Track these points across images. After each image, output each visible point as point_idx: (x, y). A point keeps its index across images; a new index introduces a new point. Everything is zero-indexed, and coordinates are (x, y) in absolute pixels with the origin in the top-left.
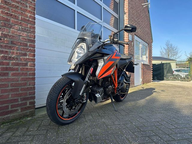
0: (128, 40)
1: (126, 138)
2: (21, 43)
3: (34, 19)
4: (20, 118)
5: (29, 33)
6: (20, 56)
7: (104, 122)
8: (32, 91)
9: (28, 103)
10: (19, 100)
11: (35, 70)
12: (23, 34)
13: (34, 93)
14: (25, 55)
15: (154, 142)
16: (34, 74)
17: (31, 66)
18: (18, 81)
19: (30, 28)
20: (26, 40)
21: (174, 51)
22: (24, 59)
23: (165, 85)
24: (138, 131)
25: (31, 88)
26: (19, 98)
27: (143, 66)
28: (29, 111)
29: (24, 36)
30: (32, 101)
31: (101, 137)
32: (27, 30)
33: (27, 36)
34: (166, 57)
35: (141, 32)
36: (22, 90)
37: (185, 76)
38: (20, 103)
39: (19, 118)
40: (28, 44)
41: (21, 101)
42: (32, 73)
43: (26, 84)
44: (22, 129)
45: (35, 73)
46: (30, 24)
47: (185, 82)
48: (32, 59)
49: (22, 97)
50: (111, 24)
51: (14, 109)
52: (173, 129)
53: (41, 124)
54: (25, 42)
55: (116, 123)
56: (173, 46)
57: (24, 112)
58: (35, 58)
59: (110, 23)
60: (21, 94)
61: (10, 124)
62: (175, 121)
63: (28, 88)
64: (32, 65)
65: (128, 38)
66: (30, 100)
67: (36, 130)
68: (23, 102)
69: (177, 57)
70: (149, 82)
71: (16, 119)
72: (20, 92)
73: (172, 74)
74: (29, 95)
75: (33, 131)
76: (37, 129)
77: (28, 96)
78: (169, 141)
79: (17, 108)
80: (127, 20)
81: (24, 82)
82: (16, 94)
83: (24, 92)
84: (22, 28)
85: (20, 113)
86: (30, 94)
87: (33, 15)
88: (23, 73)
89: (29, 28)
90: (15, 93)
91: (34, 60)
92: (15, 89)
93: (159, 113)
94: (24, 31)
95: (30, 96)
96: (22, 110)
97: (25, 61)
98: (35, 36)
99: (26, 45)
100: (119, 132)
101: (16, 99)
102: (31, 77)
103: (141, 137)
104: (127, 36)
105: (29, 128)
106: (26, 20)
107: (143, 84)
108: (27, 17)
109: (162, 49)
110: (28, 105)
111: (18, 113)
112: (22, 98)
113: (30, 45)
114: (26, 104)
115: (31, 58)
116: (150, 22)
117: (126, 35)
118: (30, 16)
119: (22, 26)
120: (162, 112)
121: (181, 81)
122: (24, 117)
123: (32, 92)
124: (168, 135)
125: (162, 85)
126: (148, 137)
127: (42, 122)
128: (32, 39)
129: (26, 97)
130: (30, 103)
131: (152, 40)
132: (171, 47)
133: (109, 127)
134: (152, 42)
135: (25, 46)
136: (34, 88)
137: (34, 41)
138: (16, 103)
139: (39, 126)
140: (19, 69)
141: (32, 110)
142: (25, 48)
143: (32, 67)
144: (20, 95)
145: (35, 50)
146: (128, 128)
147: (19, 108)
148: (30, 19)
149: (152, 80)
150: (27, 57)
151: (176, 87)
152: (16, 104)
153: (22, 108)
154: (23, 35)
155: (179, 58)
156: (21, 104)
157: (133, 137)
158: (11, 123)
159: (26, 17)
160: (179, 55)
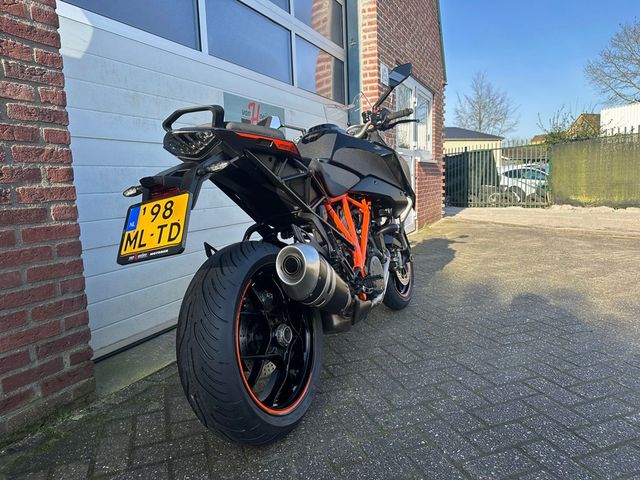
0: (377, 84)
1: (452, 461)
2: (12, 132)
3: (54, 21)
4: (45, 420)
5: (38, 84)
6: (17, 185)
7: (357, 402)
8: (75, 314)
9: (67, 360)
10: (33, 356)
11: (77, 232)
12: (17, 92)
13: (85, 320)
14: (35, 176)
15: (542, 467)
16: (77, 248)
17: (61, 220)
18: (19, 284)
19: (42, 62)
20: (30, 114)
21: (496, 107)
22: (31, 193)
23: (484, 226)
24: (479, 430)
25: (72, 301)
26: (32, 348)
27: (419, 170)
28: (74, 386)
29: (22, 101)
30: (79, 348)
31: (371, 472)
32: (32, 72)
33: (35, 98)
34: (472, 128)
35: (412, 52)
36: (36, 316)
37: (534, 191)
38: (37, 364)
39: (41, 422)
40: (43, 130)
41: (39, 358)
42: (70, 245)
43: (49, 292)
44: (67, 470)
45: (80, 242)
46: (40, 45)
47: (535, 209)
48: (63, 189)
49: (40, 343)
50: (315, 22)
51: (17, 392)
52: (577, 404)
53: (133, 437)
54: (27, 122)
55: (398, 400)
56: (493, 91)
57: (56, 395)
58: (75, 183)
59: (313, 19)
60: (38, 330)
61: (11, 451)
62: (571, 373)
63: (61, 303)
64: (68, 215)
65: (377, 78)
66: (72, 346)
67: (126, 470)
68: (46, 361)
69: (504, 128)
70: (434, 218)
71: (30, 428)
72: (33, 325)
73: (498, 186)
74: (68, 329)
75: (114, 474)
76: (130, 463)
77: (63, 336)
78: (583, 456)
79: (28, 387)
80: (373, 10)
81: (44, 284)
82: (18, 337)
83: (47, 321)
84: (9, 68)
85: (42, 402)
86: (70, 325)
87: (46, 8)
88: (33, 251)
89: (38, 64)
90: (14, 331)
91: (69, 195)
92: (10, 316)
93: (513, 344)
94: (17, 80)
95: (71, 333)
96: (47, 388)
97: (36, 201)
98: (64, 94)
99: (34, 137)
100: (419, 440)
101: (18, 354)
102: (66, 261)
103: (496, 452)
104: (374, 68)
105: (93, 462)
106: (21, 29)
107: (420, 227)
108: (24, 18)
109: (460, 101)
110: (67, 367)
111: (33, 406)
112: (42, 346)
113: (48, 133)
114: (59, 363)
115: (59, 185)
116: (439, 17)
117: (372, 65)
118: (37, 13)
119: (7, 57)
120: (520, 338)
121: (523, 206)
122: (57, 414)
123: (76, 318)
124: (572, 431)
125: (477, 226)
126: (518, 447)
127: (134, 426)
128: (56, 108)
129: (56, 338)
130: (75, 359)
131: (445, 79)
132: (488, 96)
133: (381, 420)
134: (444, 85)
135: (27, 142)
136: (83, 301)
137: (61, 118)
138: (23, 370)
139: (132, 449)
140: (19, 236)
141: (84, 381)
142: (29, 150)
143: (66, 220)
144: (34, 335)
145: (69, 153)
146: (443, 420)
147: (34, 384)
148: (39, 26)
149: (443, 212)
150: (44, 184)
151: (518, 232)
152: (24, 373)
153: (47, 384)
154: (18, 97)
155: (510, 129)
156: (42, 367)
157: (473, 454)
158: (12, 446)
159: (19, 17)
160: (511, 120)
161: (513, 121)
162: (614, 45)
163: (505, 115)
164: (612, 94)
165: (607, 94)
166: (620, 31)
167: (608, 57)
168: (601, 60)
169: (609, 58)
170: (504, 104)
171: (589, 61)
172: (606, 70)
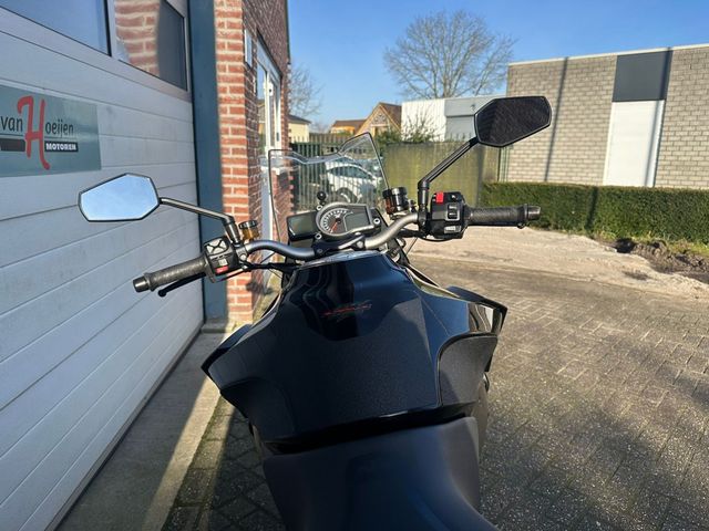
0: (242, 64)
27: (277, 185)
117: (233, 31)
160: (314, 102)
161: (316, 102)
162: (410, 36)
163: (308, 94)
164: (408, 87)
165: (402, 85)
166: (414, 22)
167: (403, 47)
168: (397, 49)
169: (405, 48)
170: (307, 83)
171: (387, 48)
172: (402, 60)
